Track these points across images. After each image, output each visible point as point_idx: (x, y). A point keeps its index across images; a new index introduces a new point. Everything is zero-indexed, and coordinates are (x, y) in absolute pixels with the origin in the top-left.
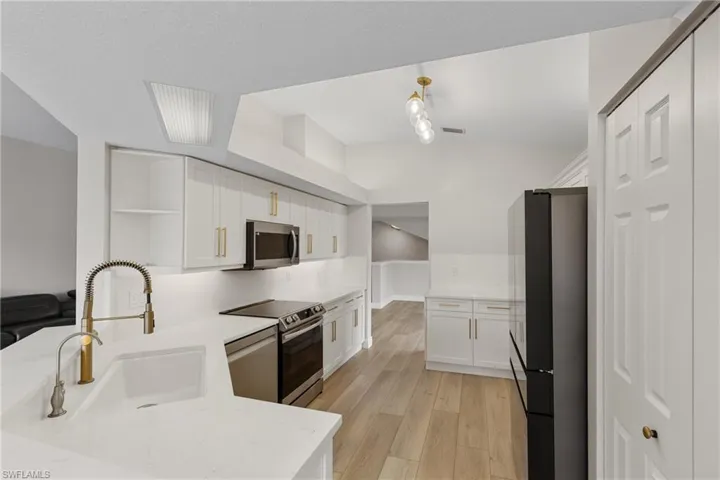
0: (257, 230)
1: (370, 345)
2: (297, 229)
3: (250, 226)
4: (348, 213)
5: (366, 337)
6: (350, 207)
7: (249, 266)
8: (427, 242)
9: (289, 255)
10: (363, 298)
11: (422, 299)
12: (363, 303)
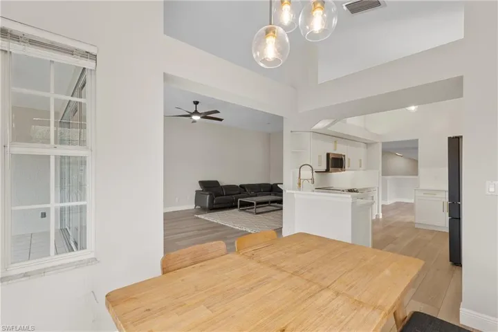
0: (331, 156)
1: (381, 217)
2: (344, 156)
3: (328, 155)
4: (367, 148)
5: (378, 212)
6: (368, 144)
7: (327, 170)
8: (417, 161)
9: (342, 167)
10: (377, 191)
11: (412, 201)
12: (377, 194)
